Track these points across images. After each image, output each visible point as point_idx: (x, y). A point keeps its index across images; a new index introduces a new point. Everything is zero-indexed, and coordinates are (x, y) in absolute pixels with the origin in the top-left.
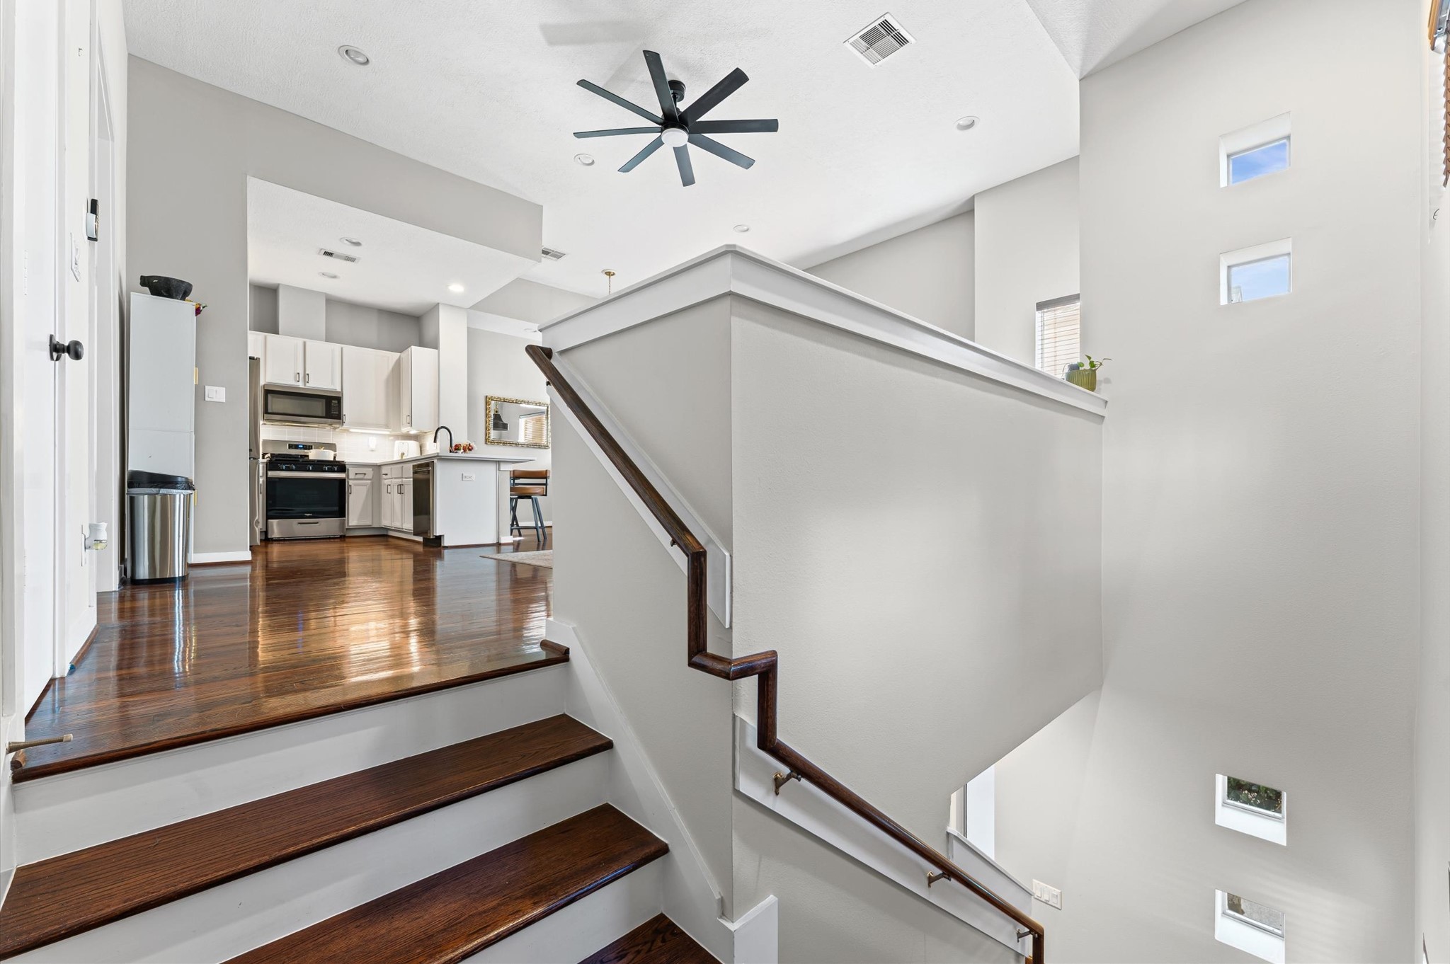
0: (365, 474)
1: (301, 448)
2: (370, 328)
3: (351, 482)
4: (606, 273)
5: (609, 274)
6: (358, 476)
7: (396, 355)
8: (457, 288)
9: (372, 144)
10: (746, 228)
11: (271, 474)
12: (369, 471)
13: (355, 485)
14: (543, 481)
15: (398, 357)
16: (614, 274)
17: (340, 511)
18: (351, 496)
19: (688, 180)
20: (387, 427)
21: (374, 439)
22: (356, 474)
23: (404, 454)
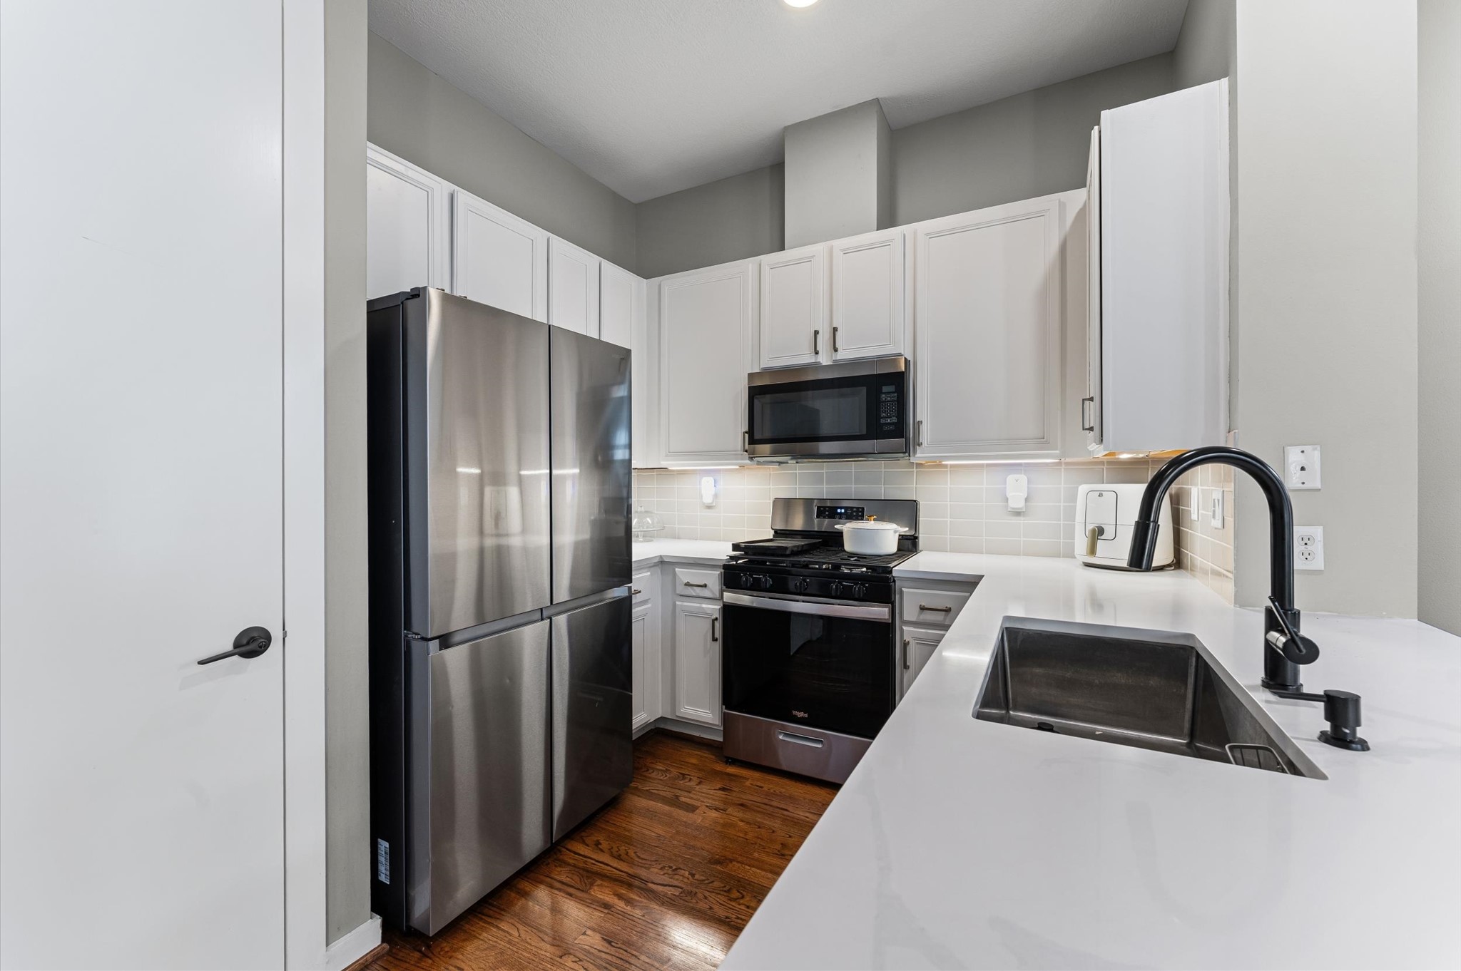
1: (841, 516)
3: (905, 633)
6: (929, 616)
13: (920, 642)
15: (1079, 204)
18: (906, 675)
20: (1043, 442)
21: (1023, 478)
22: (923, 609)
23: (1100, 531)
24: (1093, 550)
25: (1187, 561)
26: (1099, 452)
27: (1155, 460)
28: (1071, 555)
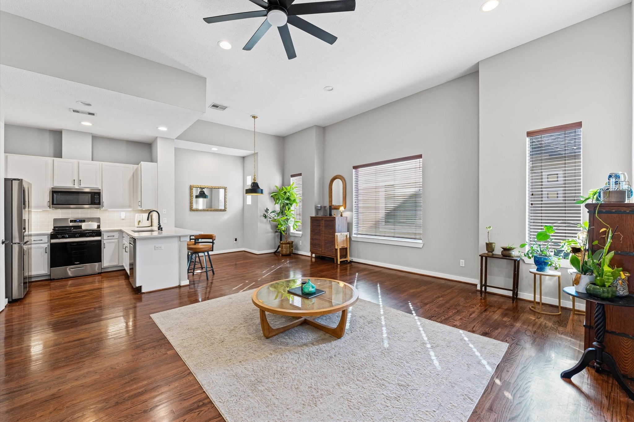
0: (114, 236)
1: (78, 222)
2: (122, 152)
3: (105, 241)
4: (253, 117)
5: (254, 117)
6: (110, 238)
7: (136, 166)
8: (163, 129)
9: (83, 38)
10: (331, 88)
11: (53, 241)
12: (116, 235)
13: (108, 243)
14: (211, 240)
15: (136, 168)
16: (257, 117)
17: (98, 258)
18: (105, 249)
19: (291, 54)
20: (130, 207)
21: (124, 213)
22: (108, 236)
23: (140, 221)
24: (139, 224)
25: (153, 225)
26: (141, 209)
27: (150, 210)
28: (135, 226)
